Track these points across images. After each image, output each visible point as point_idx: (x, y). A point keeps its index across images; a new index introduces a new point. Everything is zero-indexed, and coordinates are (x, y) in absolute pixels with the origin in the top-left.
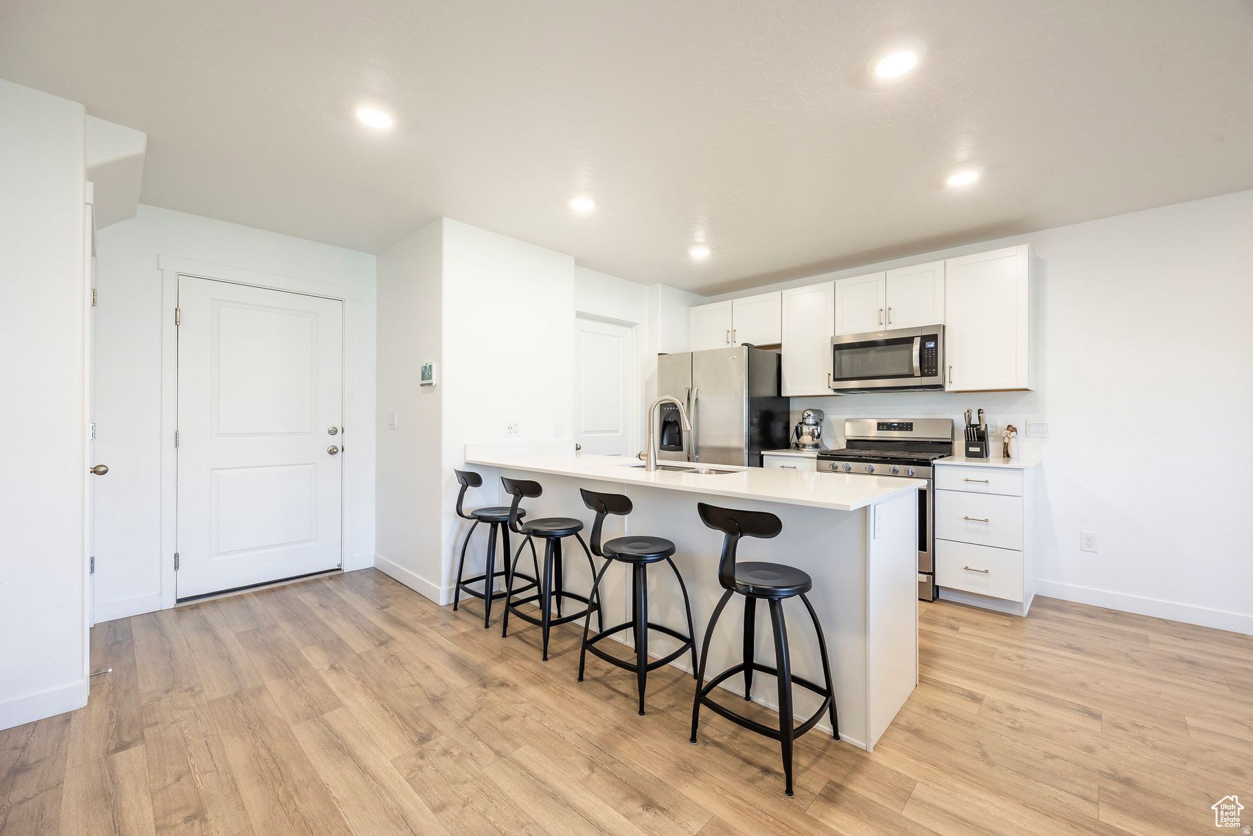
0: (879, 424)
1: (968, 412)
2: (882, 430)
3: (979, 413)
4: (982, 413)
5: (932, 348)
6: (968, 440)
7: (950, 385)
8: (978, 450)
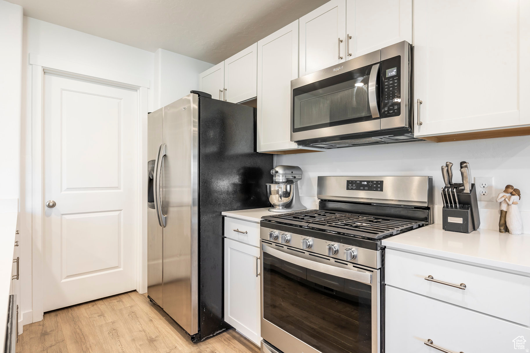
0: (348, 182)
1: (447, 166)
2: (352, 189)
3: (461, 167)
4: (466, 167)
5: (393, 77)
6: (447, 207)
7: (419, 128)
8: (459, 220)
